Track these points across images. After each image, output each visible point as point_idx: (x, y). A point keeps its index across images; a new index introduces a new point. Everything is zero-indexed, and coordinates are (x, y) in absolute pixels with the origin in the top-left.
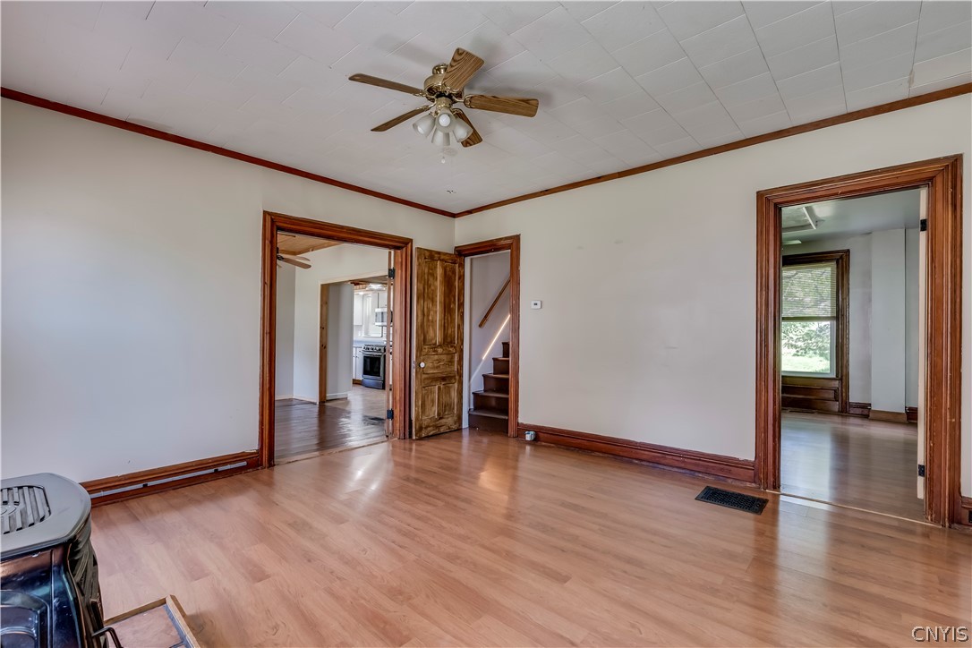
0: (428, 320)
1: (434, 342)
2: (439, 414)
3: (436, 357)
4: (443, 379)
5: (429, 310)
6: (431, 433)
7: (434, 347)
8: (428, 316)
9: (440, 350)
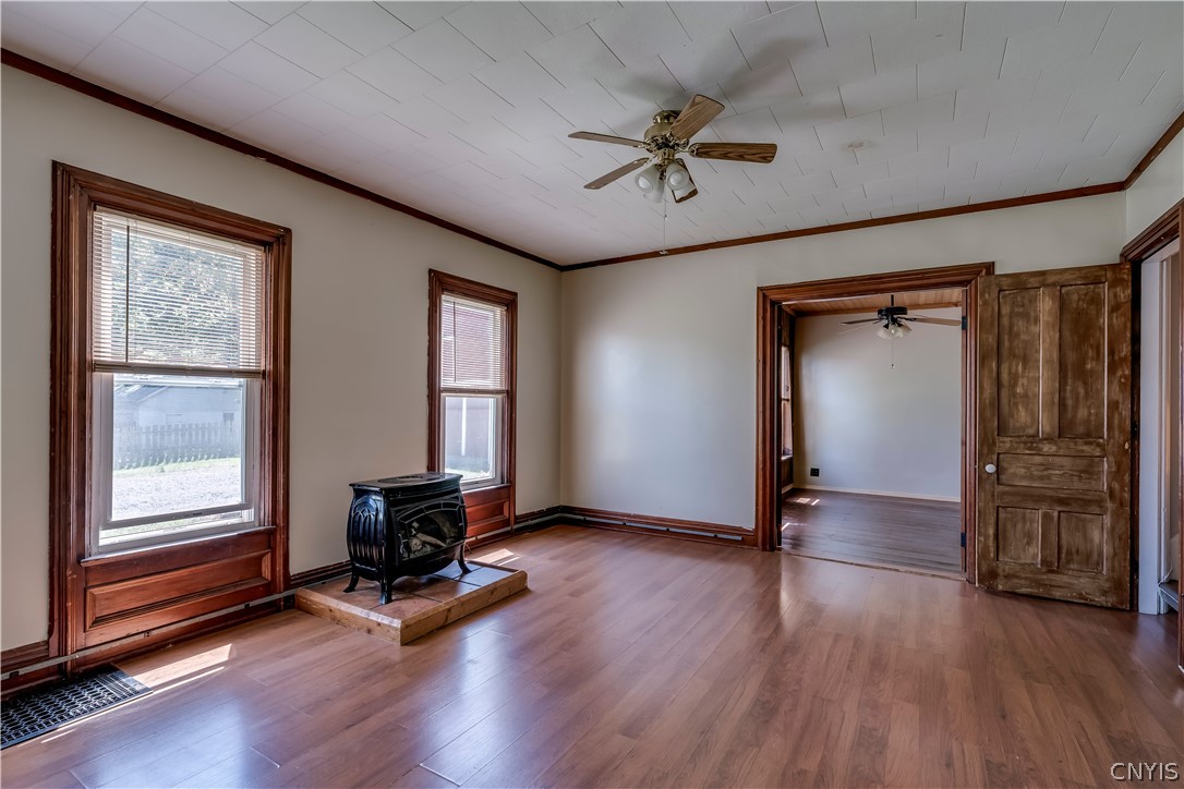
0: (1014, 395)
1: (1031, 431)
2: (1044, 562)
3: (1038, 459)
4: (1061, 501)
5: (1014, 378)
6: (1024, 590)
7: (1033, 441)
8: (1013, 385)
9: (1046, 448)
